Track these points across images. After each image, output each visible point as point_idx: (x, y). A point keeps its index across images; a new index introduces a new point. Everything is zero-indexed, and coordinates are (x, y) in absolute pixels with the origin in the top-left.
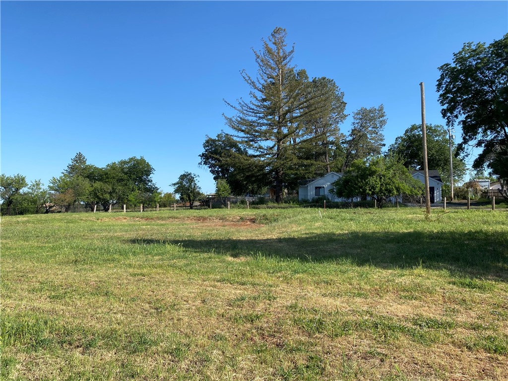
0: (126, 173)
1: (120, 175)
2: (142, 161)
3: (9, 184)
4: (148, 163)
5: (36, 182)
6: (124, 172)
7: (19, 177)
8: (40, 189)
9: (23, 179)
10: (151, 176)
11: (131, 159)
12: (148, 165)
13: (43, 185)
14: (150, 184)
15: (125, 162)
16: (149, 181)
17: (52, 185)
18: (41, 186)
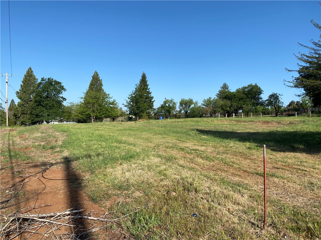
0: (246, 94)
1: (242, 95)
2: (256, 86)
3: (186, 103)
4: (260, 87)
5: (196, 102)
6: (244, 94)
7: (190, 99)
8: (198, 105)
9: (192, 100)
10: (261, 95)
11: (249, 86)
12: (260, 88)
13: (199, 103)
14: (260, 100)
15: (245, 88)
16: (260, 98)
17: (203, 103)
18: (198, 104)
